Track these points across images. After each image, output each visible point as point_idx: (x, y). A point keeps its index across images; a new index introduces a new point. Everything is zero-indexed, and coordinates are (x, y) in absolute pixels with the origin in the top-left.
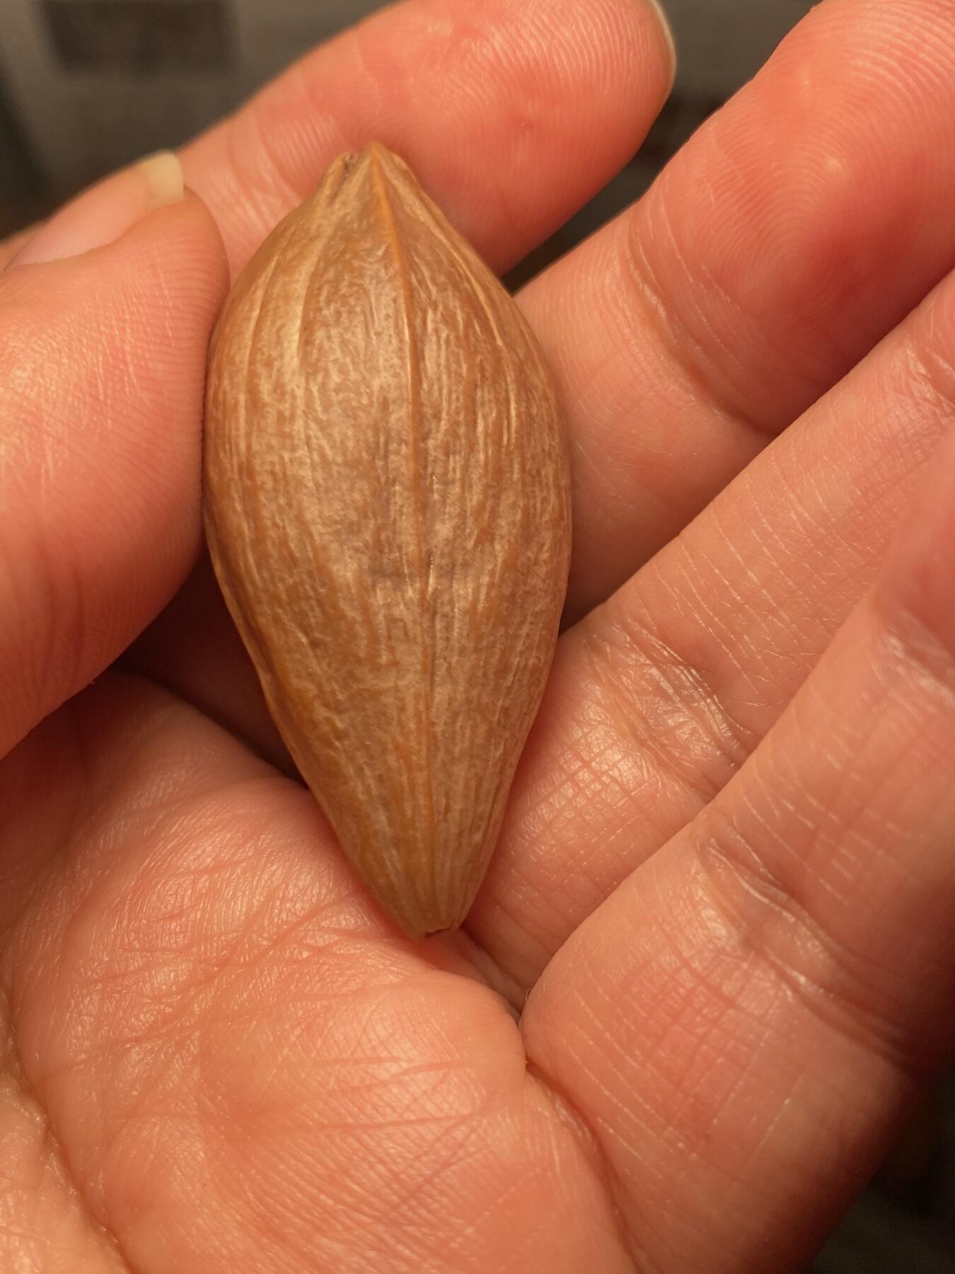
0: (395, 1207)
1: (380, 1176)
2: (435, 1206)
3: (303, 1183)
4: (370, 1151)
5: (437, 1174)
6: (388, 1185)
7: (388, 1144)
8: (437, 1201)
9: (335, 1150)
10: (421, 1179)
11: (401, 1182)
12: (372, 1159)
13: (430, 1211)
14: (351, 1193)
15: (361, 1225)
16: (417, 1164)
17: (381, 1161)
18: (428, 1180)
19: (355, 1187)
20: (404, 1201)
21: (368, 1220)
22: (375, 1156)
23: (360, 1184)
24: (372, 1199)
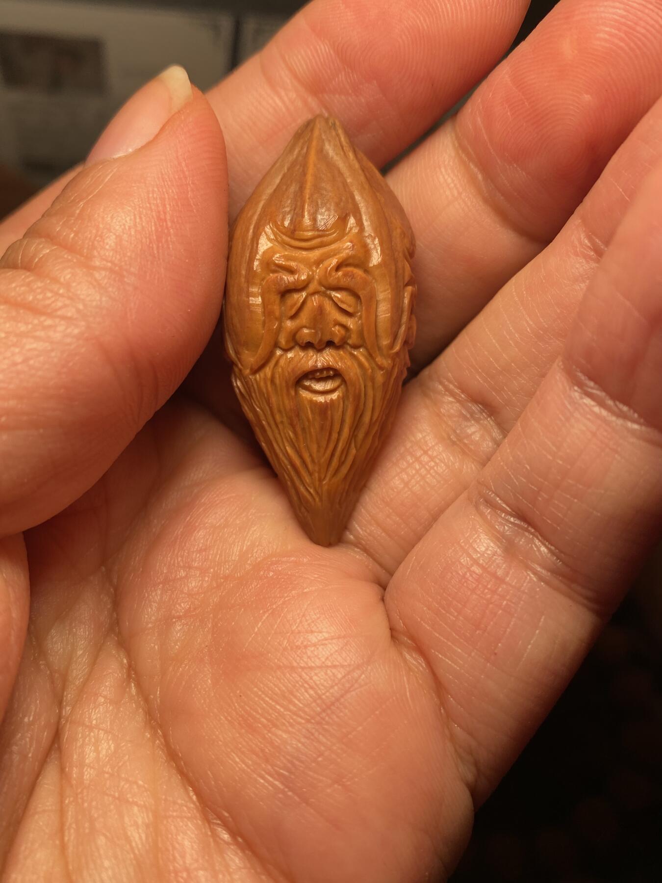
0: (319, 714)
1: (311, 696)
3: (267, 699)
4: (306, 682)
5: (342, 696)
7: (315, 678)
9: (286, 681)
10: (333, 699)
13: (338, 717)
15: (300, 724)
17: (312, 688)
18: (338, 700)
19: (297, 702)
21: (303, 721)
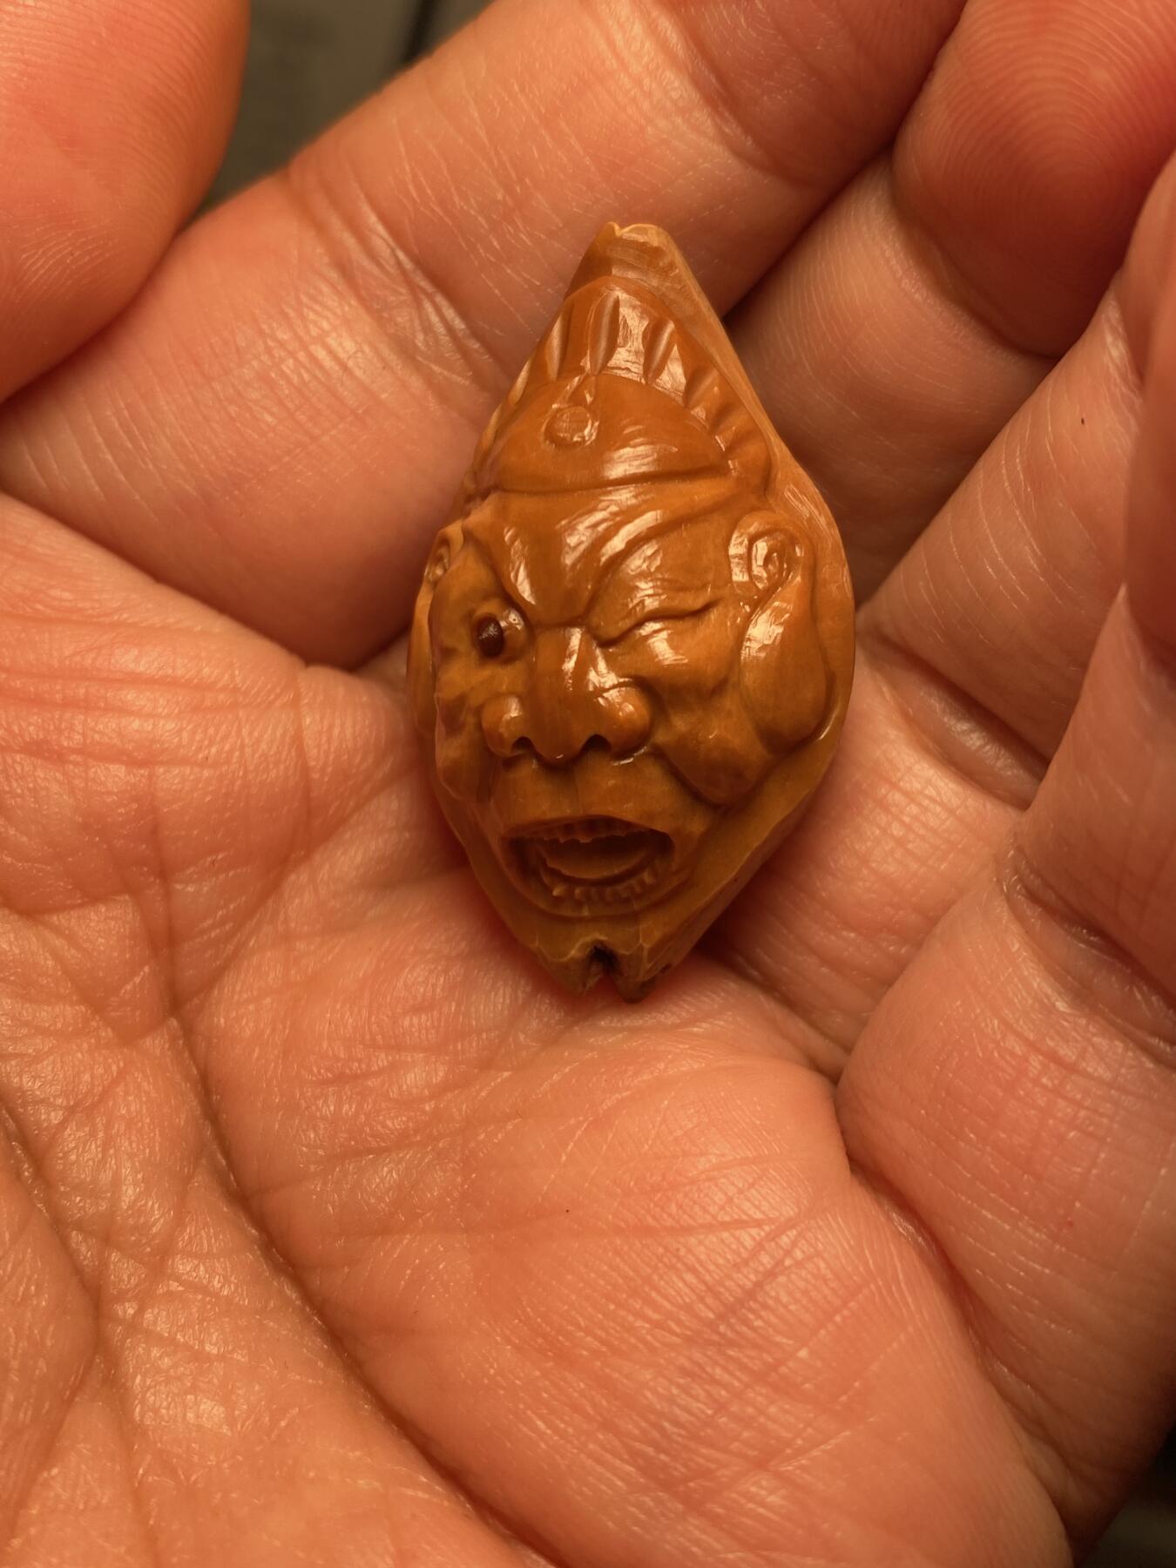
2: (758, 1323)
6: (702, 1299)
8: (760, 1317)
11: (717, 1295)
12: (679, 1265)
14: (656, 1307)
16: (736, 1276)
20: (721, 1317)
22: (685, 1264)
23: (666, 1297)
24: (683, 1316)
